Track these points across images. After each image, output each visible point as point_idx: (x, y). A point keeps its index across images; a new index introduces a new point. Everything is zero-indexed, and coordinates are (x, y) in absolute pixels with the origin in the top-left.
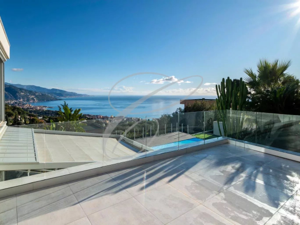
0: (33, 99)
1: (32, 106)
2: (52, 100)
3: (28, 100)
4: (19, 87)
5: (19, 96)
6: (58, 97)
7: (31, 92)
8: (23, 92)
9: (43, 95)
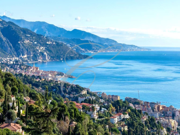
0: (42, 54)
1: (41, 72)
2: (72, 59)
3: (35, 58)
4: (22, 26)
5: (21, 47)
6: (84, 52)
7: (39, 38)
8: (27, 38)
9: (58, 44)
